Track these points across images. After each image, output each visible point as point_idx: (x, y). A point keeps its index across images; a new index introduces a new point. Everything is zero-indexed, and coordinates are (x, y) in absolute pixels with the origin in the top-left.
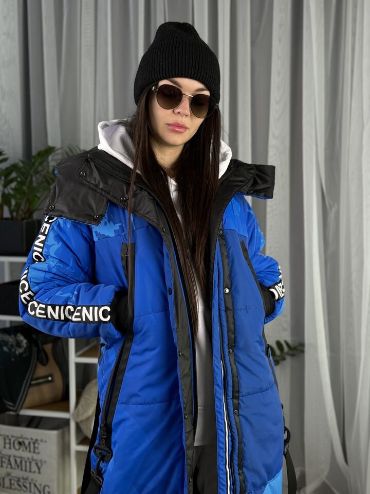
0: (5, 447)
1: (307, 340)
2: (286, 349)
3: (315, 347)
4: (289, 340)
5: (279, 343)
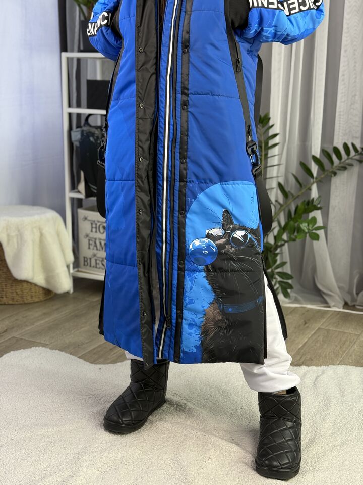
0: (92, 231)
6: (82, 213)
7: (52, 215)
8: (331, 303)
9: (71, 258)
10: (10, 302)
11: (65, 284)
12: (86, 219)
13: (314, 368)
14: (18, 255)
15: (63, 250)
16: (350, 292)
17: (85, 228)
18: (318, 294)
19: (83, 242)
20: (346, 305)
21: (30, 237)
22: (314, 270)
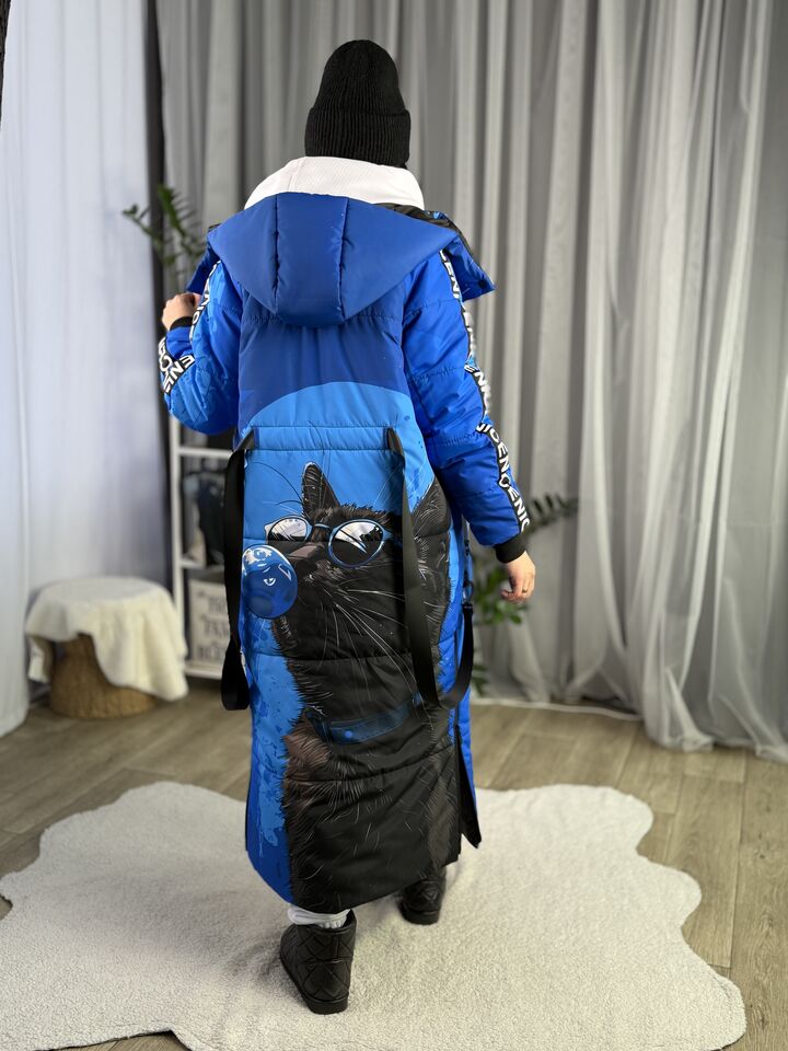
0: (211, 609)
1: (584, 495)
2: (556, 506)
3: (592, 504)
4: (563, 495)
5: (549, 500)
6: (195, 586)
7: (158, 592)
8: (533, 695)
9: (182, 648)
10: (103, 715)
11: (178, 688)
12: (202, 594)
13: (523, 792)
14: (117, 652)
15: (172, 641)
16: (557, 680)
17: (200, 606)
18: (515, 685)
19: (198, 626)
20: (553, 699)
21: (133, 627)
22: (510, 655)
